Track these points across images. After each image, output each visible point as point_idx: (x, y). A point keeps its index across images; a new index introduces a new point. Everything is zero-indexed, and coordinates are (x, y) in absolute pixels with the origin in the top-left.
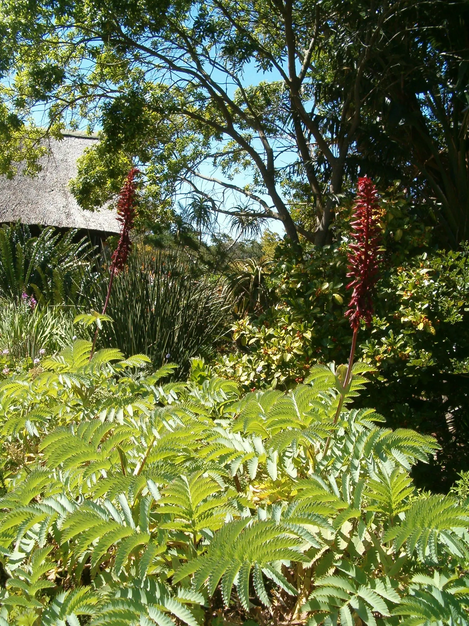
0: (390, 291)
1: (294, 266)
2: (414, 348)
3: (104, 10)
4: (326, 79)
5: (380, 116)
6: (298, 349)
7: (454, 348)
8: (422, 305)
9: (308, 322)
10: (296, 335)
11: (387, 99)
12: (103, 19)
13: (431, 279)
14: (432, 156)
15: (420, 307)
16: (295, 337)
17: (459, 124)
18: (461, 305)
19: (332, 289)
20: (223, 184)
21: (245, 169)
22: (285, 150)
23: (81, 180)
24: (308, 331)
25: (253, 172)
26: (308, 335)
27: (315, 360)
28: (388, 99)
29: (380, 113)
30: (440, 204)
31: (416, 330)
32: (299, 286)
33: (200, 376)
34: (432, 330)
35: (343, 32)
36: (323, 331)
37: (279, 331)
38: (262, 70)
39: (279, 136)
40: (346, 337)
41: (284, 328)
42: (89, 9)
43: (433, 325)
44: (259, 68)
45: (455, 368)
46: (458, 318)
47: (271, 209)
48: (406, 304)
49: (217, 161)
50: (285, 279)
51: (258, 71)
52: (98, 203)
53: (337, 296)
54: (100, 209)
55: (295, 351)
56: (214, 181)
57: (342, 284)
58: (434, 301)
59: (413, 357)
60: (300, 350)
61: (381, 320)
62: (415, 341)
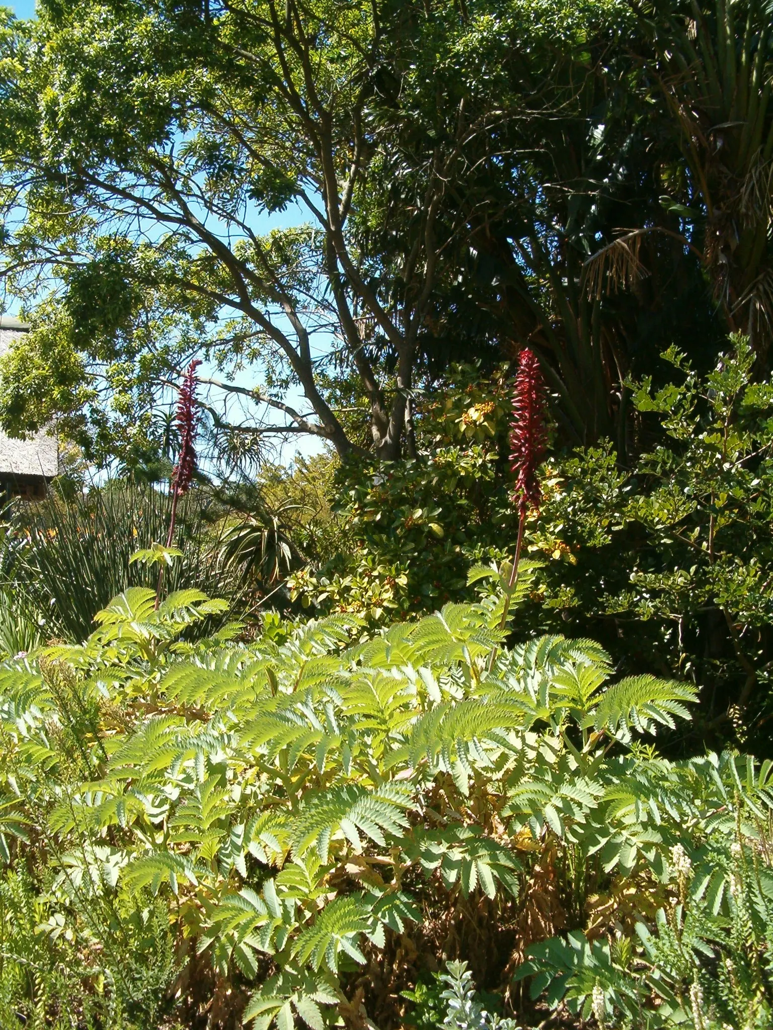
0: (508, 512)
1: (369, 490)
2: (548, 586)
3: (74, 142)
4: (369, 220)
5: (461, 273)
6: (390, 601)
7: (601, 582)
8: (555, 527)
9: (401, 564)
10: (386, 582)
11: (471, 249)
12: (74, 154)
13: (563, 492)
14: (539, 327)
15: (552, 529)
16: (384, 586)
17: (576, 280)
18: (607, 524)
19: (427, 517)
20: (225, 387)
21: (251, 363)
22: (314, 331)
23: (9, 391)
24: (402, 576)
25: (264, 367)
26: (403, 581)
27: (414, 614)
28: (474, 249)
29: (463, 269)
30: (556, 395)
31: (550, 561)
32: (378, 517)
33: (278, 634)
34: (572, 559)
35: (395, 153)
36: (421, 574)
37: (358, 579)
38: (266, 210)
39: (301, 309)
40: (454, 580)
41: (366, 575)
42: (50, 140)
43: (572, 552)
44: (261, 207)
45: (607, 607)
46: (604, 539)
47: (304, 419)
48: (533, 527)
49: (211, 352)
50: (356, 510)
51: (260, 213)
52: (33, 427)
53: (434, 526)
54: (35, 436)
55: (385, 604)
56: (211, 383)
57: (441, 510)
58: (570, 520)
59: (549, 597)
60: (393, 603)
61: (501, 551)
62: (549, 577)
